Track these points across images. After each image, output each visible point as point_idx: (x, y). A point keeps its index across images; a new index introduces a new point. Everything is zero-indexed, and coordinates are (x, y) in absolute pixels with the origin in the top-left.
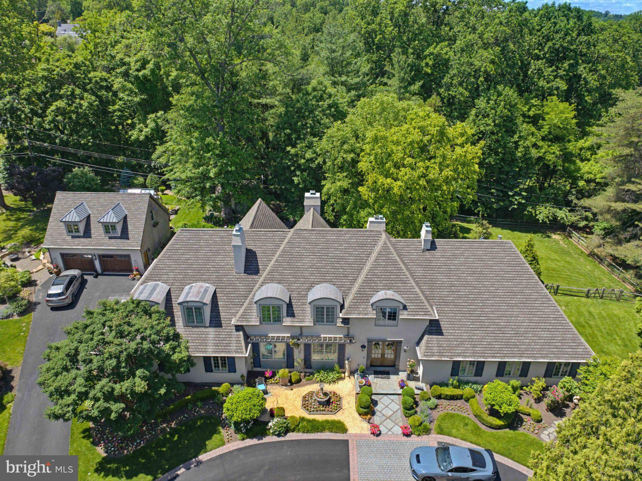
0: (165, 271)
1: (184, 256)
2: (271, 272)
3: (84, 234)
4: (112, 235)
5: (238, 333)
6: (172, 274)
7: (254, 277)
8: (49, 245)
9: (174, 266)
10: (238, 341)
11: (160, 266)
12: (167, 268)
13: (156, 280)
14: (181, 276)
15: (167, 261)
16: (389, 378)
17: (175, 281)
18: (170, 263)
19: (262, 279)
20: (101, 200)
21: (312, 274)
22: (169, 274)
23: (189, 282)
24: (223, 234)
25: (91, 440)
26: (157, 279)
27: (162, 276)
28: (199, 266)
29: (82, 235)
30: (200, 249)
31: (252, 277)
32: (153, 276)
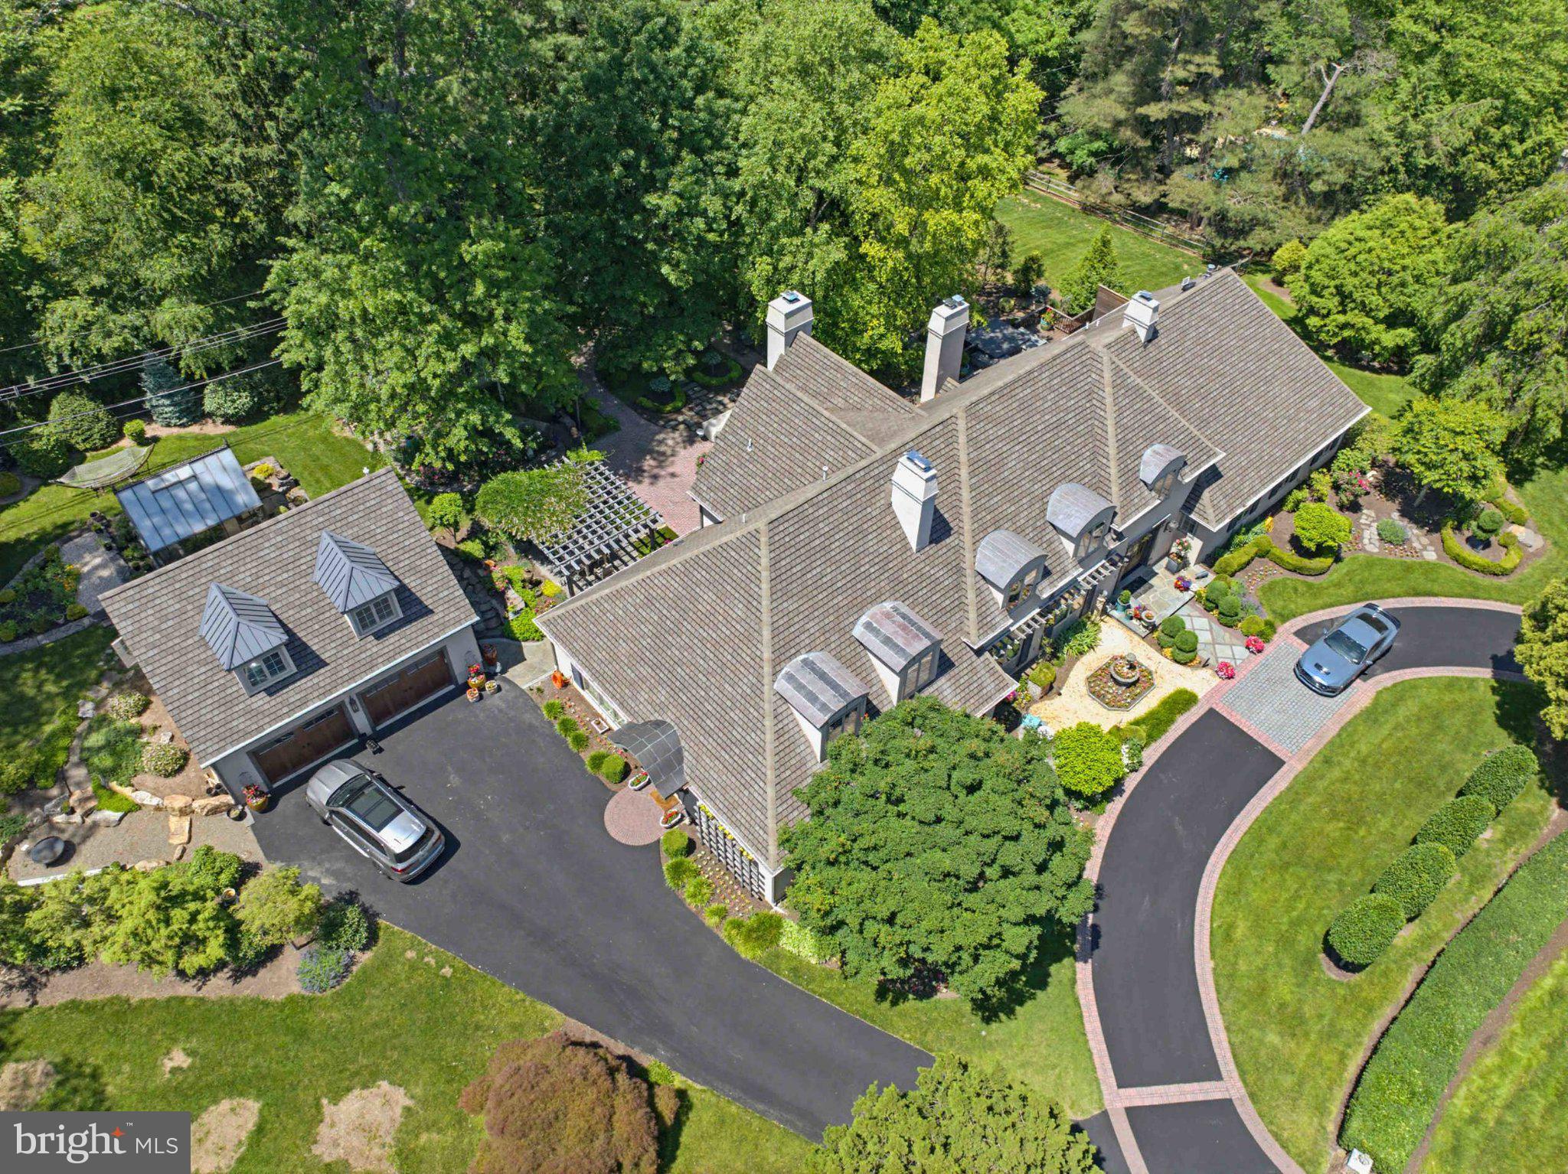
0: (797, 626)
1: (809, 575)
2: (975, 514)
3: (297, 666)
4: (381, 625)
5: (982, 658)
6: (811, 624)
7: (948, 541)
8: (219, 751)
9: (806, 606)
10: (992, 671)
11: (781, 622)
12: (796, 619)
13: (795, 655)
14: (831, 618)
15: (785, 605)
16: (1151, 586)
17: (827, 635)
18: (796, 605)
19: (967, 539)
20: (268, 552)
21: (1035, 482)
22: (808, 626)
23: (851, 619)
24: (849, 488)
25: (911, 996)
26: (793, 651)
27: (797, 640)
28: (849, 578)
29: (295, 670)
30: (827, 543)
31: (943, 543)
32: (782, 650)
